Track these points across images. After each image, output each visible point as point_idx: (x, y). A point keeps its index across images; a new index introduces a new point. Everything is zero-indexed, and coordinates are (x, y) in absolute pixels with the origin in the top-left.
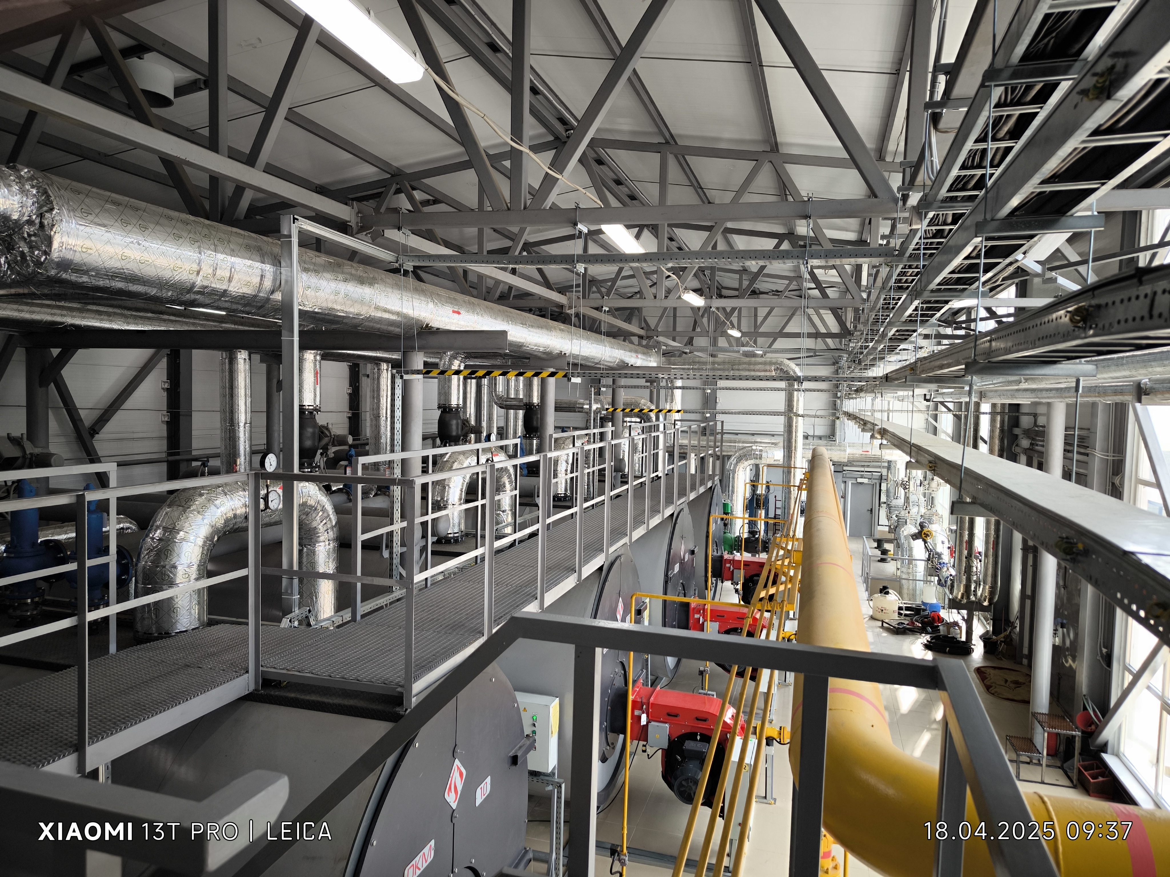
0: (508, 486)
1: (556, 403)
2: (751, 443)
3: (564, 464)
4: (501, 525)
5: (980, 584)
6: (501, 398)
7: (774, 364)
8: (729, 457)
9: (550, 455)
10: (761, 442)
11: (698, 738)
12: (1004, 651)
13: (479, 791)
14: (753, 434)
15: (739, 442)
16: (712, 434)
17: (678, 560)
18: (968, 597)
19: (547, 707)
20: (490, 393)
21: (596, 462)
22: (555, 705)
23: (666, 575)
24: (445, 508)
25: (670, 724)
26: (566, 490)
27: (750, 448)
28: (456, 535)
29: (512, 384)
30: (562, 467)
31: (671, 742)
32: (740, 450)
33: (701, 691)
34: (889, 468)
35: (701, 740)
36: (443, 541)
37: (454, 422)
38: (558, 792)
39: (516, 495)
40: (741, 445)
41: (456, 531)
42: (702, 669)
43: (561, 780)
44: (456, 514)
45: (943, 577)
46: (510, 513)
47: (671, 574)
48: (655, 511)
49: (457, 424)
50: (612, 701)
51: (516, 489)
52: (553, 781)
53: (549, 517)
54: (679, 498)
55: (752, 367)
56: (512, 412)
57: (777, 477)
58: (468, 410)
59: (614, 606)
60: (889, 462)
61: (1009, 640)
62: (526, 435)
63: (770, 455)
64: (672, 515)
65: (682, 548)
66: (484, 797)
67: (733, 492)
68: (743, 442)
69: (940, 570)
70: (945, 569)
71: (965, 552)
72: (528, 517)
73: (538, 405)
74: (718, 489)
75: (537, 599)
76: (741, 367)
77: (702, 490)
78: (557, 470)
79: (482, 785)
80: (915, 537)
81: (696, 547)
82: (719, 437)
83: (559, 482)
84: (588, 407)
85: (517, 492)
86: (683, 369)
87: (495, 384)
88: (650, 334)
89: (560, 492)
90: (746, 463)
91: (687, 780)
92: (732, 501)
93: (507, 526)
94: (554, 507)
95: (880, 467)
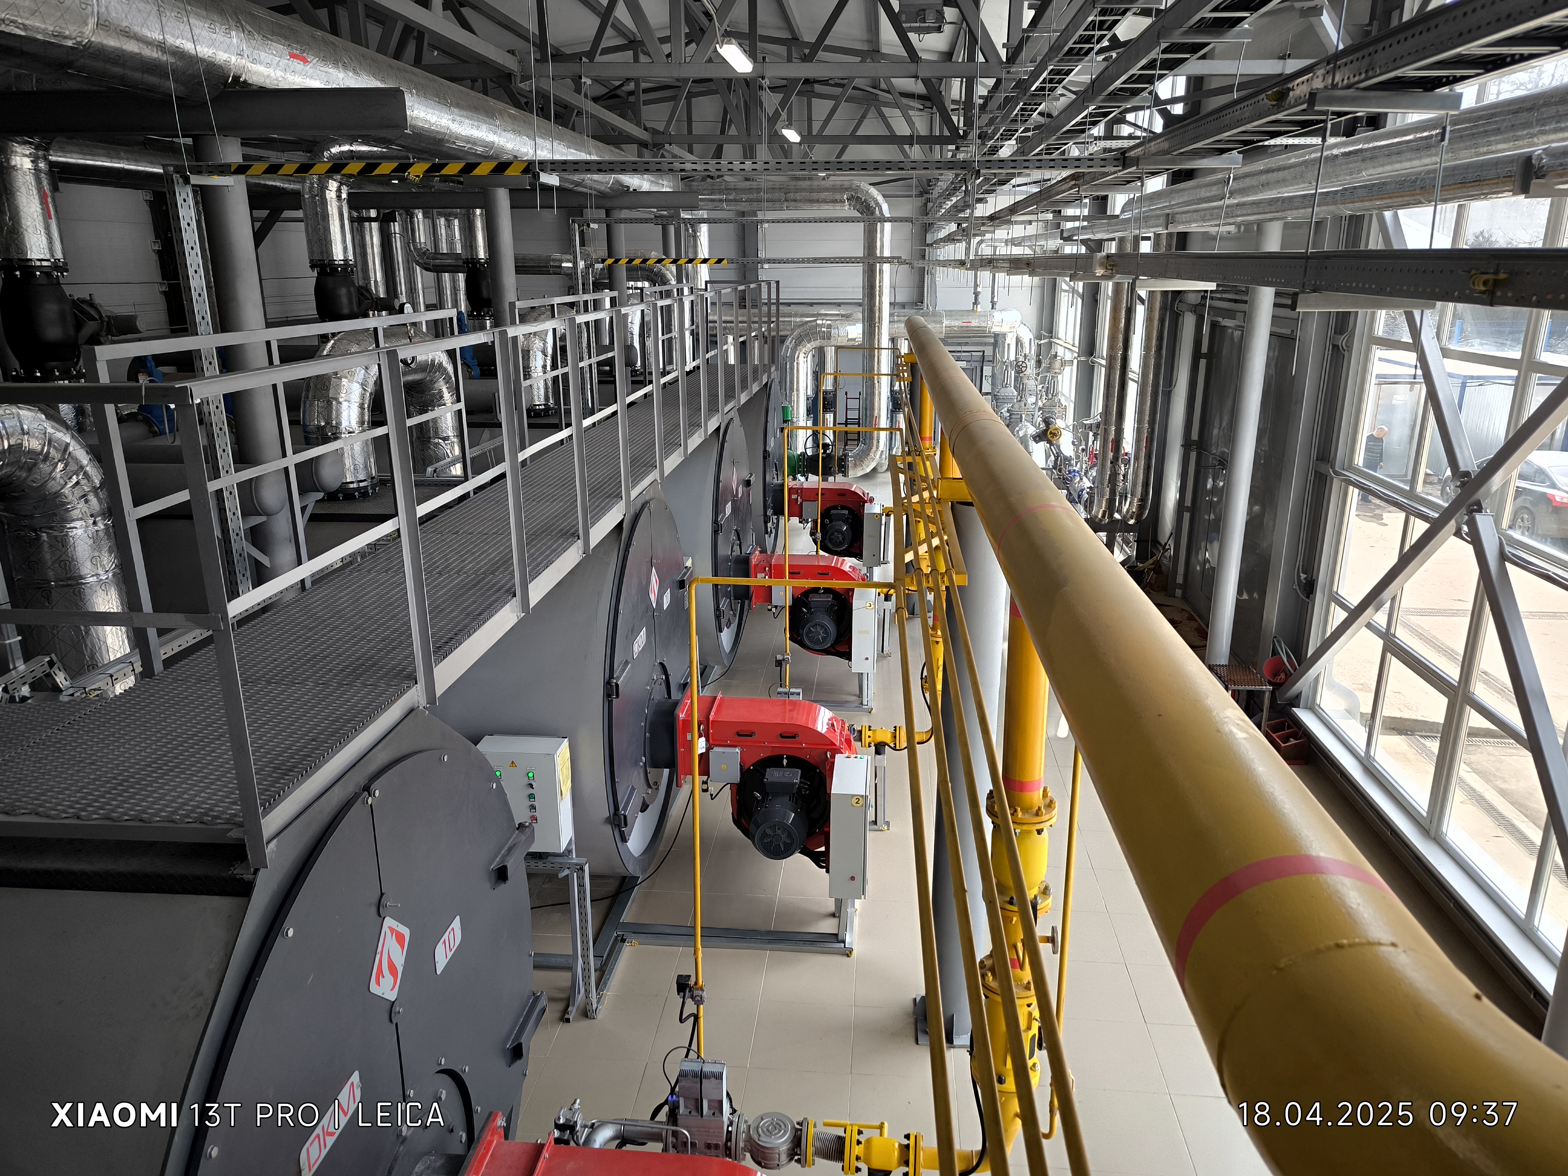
0: (447, 396)
1: (517, 260)
2: (812, 316)
3: (540, 356)
4: (442, 463)
5: (1126, 497)
6: (424, 253)
7: (847, 189)
8: (783, 340)
9: (511, 332)
10: (826, 315)
11: (785, 762)
12: (1153, 582)
13: (440, 947)
14: (811, 304)
15: (796, 315)
16: (754, 306)
17: (730, 498)
18: (1111, 516)
19: (551, 757)
20: (406, 246)
21: (593, 350)
22: (563, 752)
23: (715, 522)
24: (336, 437)
25: (742, 747)
26: (547, 398)
27: (813, 324)
28: (362, 484)
29: (442, 231)
30: (537, 362)
31: (745, 772)
32: (799, 326)
33: (780, 690)
34: (995, 345)
35: (788, 766)
36: (341, 496)
37: (343, 291)
38: (578, 878)
39: (460, 411)
40: (798, 320)
41: (361, 477)
42: (779, 657)
43: (582, 860)
44: (357, 448)
45: (1075, 491)
46: (455, 440)
47: (721, 520)
48: (694, 425)
49: (349, 294)
50: (652, 725)
51: (459, 400)
52: (570, 864)
53: (523, 448)
54: (726, 403)
55: (815, 196)
56: (446, 277)
57: (856, 363)
58: (372, 275)
59: (644, 583)
60: (996, 336)
61: (1157, 568)
62: (472, 312)
63: (842, 333)
64: (718, 429)
65: (733, 477)
66: (450, 954)
67: (792, 390)
68: (802, 316)
69: (1071, 481)
70: (1078, 479)
71: (1111, 455)
72: (487, 446)
73: (486, 262)
74: (775, 387)
75: (514, 595)
76: (798, 196)
77: (755, 388)
78: (529, 367)
79: (446, 936)
80: (1038, 438)
81: (751, 475)
82: (765, 309)
83: (535, 387)
84: (570, 265)
85: (462, 406)
86: (713, 200)
87: (413, 230)
88: (659, 139)
89: (538, 403)
90: (809, 346)
91: (773, 827)
92: (790, 402)
93: (453, 463)
94: (530, 426)
95: (981, 344)
